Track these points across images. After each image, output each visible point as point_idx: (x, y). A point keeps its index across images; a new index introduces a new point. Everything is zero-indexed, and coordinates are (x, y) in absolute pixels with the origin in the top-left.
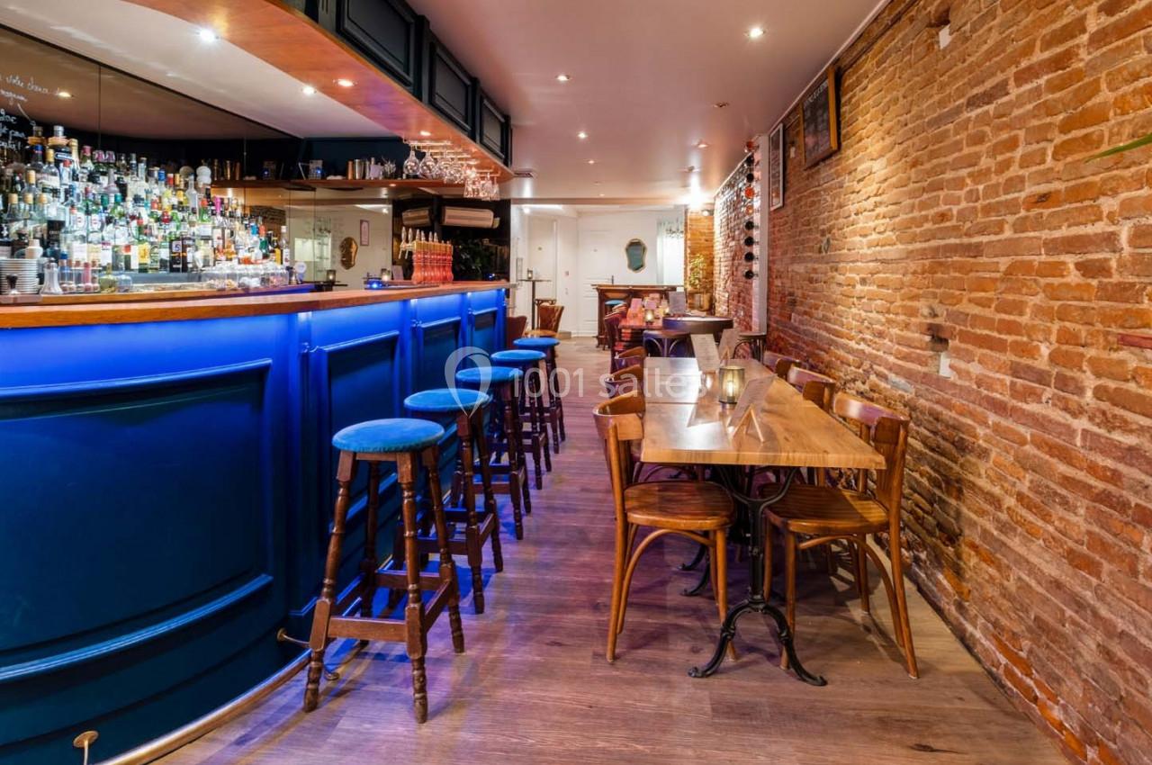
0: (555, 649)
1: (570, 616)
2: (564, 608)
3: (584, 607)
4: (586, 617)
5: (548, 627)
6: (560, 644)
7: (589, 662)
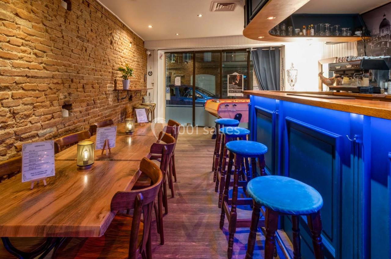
0: (190, 183)
1: (188, 191)
2: (190, 194)
3: (184, 194)
4: (183, 192)
5: (193, 188)
6: (189, 184)
7: (181, 181)
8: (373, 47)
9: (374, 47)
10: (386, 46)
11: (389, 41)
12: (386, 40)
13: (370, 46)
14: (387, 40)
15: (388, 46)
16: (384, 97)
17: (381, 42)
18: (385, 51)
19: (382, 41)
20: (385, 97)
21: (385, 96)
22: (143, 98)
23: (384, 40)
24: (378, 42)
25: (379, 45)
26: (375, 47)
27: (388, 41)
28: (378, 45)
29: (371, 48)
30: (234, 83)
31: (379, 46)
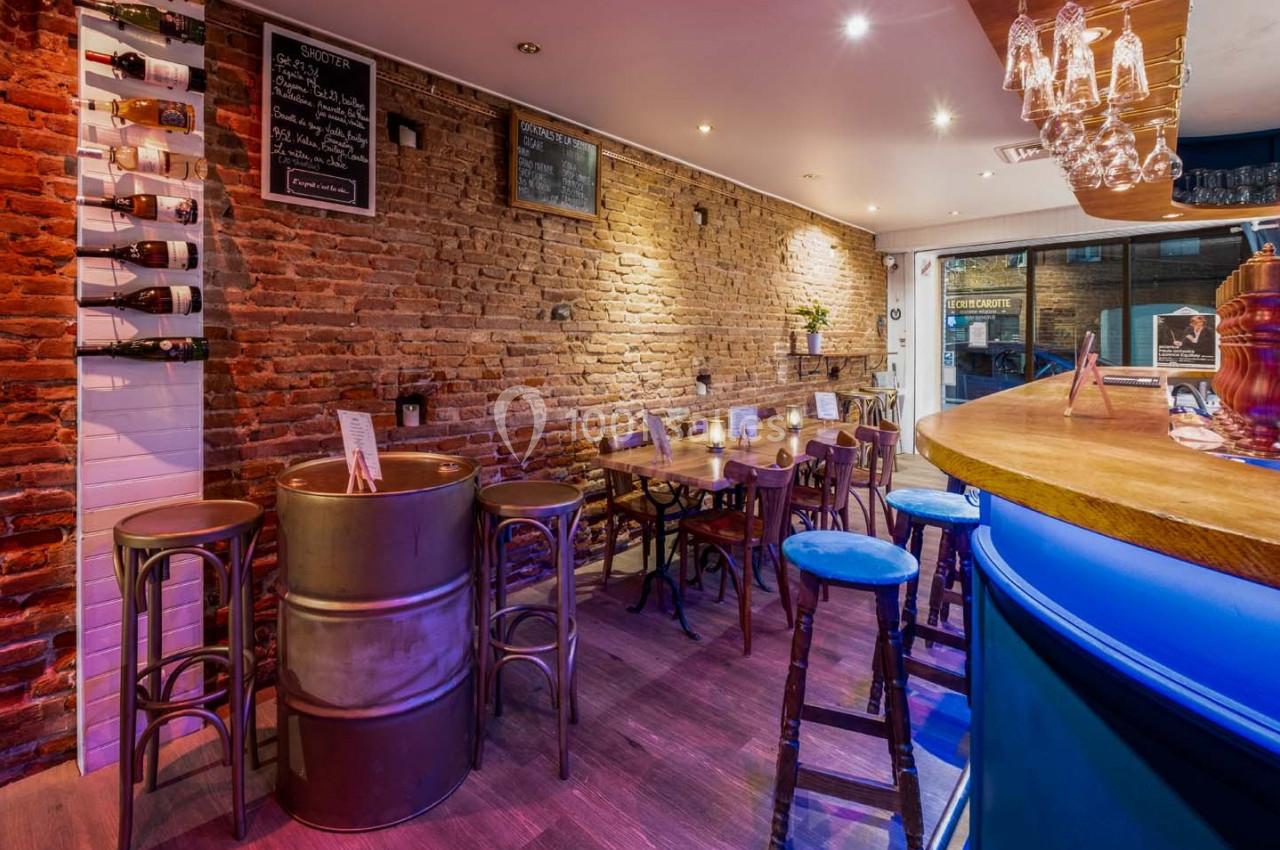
22: (874, 376)
30: (1177, 343)
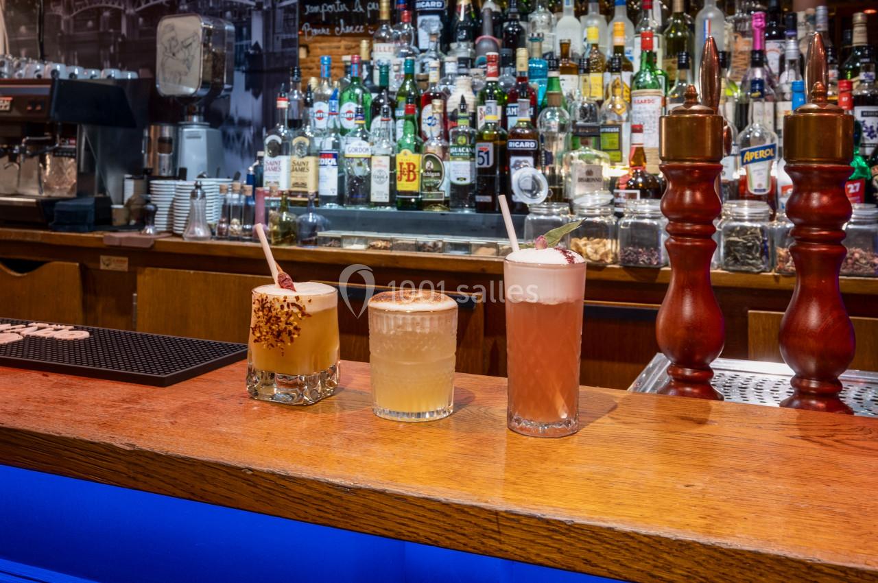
8: (67, 22)
9: (72, 23)
10: (114, 29)
11: (127, 12)
12: (116, 6)
13: (59, 17)
14: (120, 5)
15: (124, 31)
16: (148, 246)
17: (99, 11)
18: (112, 49)
19: (103, 8)
20: (152, 247)
21: (152, 243)
23: (110, 5)
24: (88, 7)
25: (93, 20)
26: (75, 27)
27: (124, 11)
28: (87, 20)
29: (63, 27)
31: (90, 24)
